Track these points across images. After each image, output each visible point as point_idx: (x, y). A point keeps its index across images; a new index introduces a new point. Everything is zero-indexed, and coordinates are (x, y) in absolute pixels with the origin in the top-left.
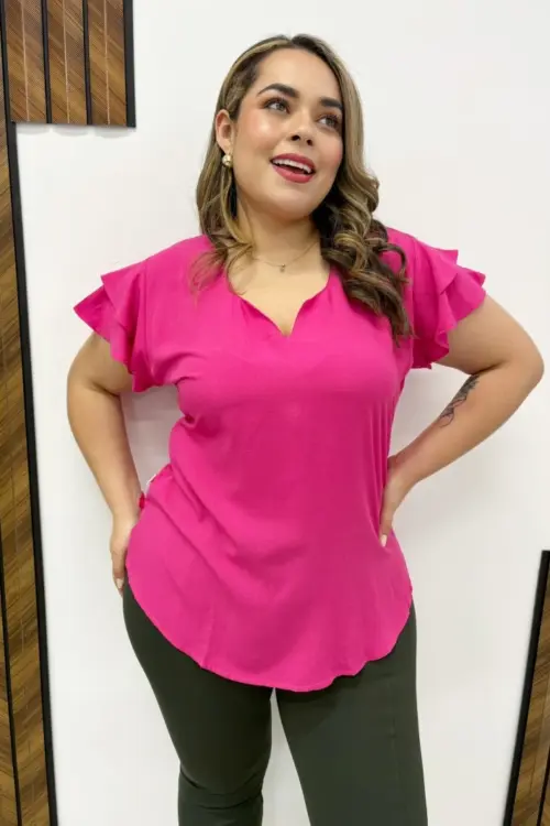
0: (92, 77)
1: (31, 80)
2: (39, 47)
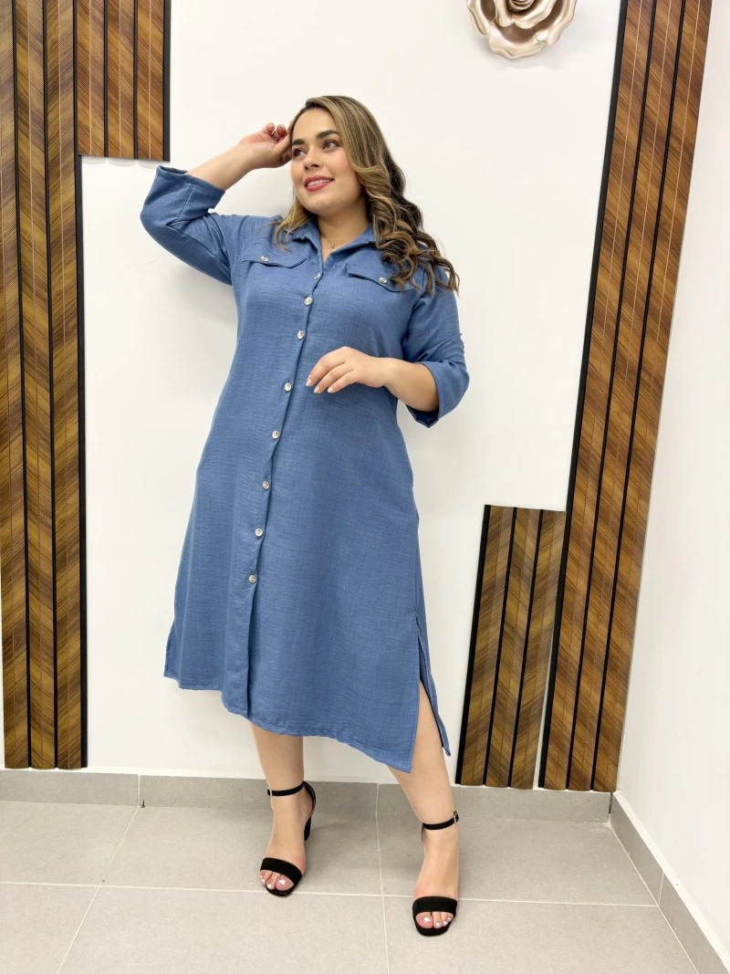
0: (139, 124)
1: (94, 125)
2: (101, 102)
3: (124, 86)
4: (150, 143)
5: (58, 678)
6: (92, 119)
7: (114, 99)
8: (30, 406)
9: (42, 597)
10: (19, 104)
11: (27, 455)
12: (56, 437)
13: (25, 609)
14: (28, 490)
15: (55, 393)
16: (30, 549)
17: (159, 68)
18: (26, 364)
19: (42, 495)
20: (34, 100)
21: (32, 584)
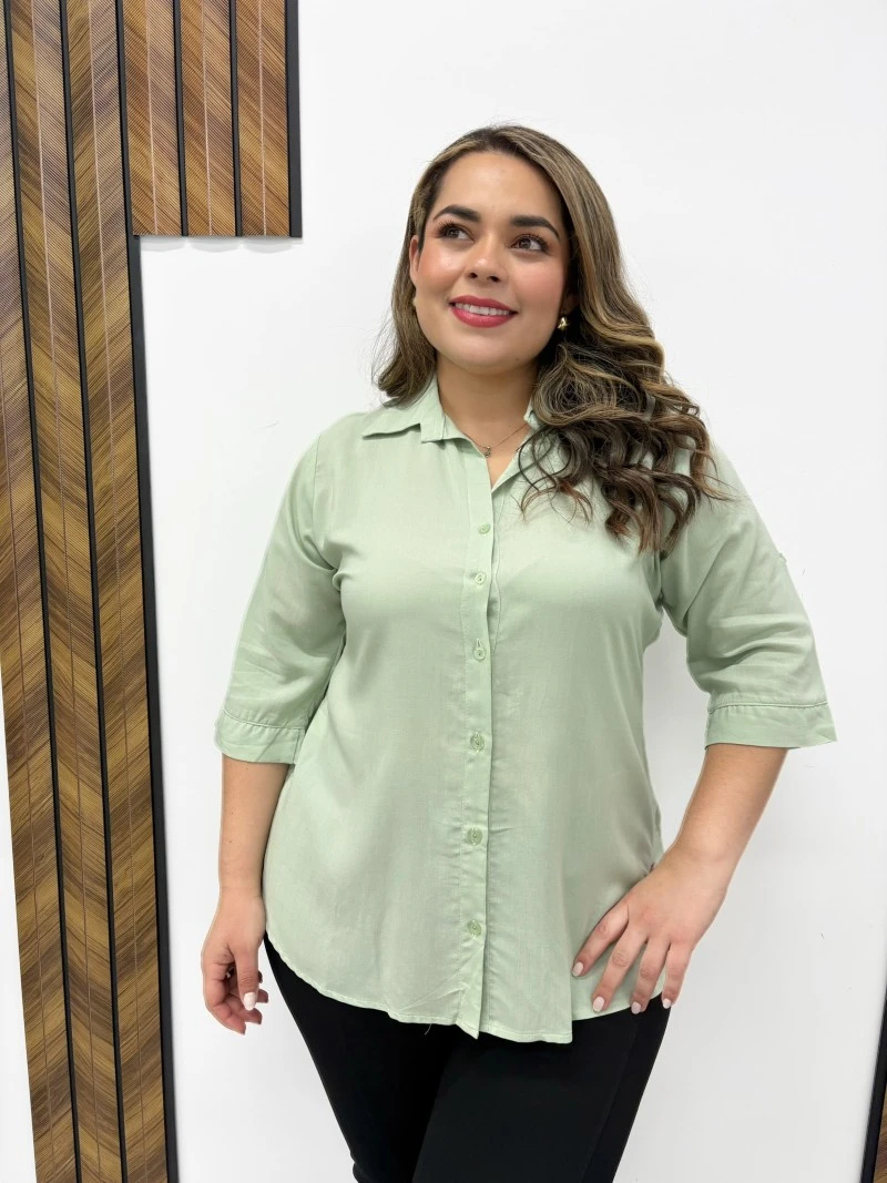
0: (243, 171)
1: (160, 178)
2: (171, 132)
3: (214, 100)
4: (264, 203)
5: (128, 1157)
6: (154, 165)
7: (195, 125)
8: (62, 692)
9: (94, 1024)
10: (21, 146)
11: (60, 779)
12: (108, 746)
13: (65, 1043)
14: (63, 838)
15: (105, 670)
16: (69, 941)
17: (278, 61)
18: (51, 619)
19: (88, 849)
20: (48, 136)
21: (75, 1001)
